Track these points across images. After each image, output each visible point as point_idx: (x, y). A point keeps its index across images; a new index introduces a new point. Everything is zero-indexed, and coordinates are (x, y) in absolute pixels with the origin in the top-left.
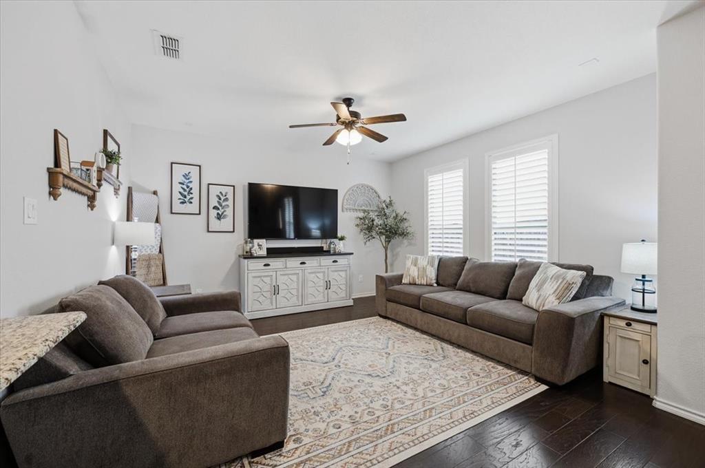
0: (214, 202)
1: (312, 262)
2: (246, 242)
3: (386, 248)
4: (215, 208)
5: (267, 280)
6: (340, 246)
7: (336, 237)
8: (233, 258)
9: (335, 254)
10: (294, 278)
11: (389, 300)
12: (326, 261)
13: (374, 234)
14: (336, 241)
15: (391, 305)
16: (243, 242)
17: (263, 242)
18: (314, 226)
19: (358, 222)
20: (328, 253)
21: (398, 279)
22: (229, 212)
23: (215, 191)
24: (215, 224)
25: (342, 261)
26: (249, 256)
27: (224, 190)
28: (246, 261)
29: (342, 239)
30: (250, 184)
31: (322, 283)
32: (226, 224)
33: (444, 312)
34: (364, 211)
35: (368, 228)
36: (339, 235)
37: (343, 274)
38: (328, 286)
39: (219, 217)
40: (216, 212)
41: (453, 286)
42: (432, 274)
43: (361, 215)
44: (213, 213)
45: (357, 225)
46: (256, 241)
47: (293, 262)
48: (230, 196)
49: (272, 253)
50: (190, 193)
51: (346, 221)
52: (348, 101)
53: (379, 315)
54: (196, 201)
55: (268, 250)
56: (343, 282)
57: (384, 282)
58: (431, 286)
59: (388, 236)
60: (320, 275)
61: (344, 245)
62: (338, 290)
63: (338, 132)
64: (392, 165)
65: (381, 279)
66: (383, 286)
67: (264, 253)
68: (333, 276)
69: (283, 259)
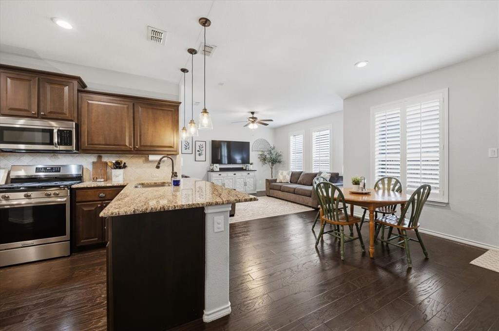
0: (198, 149)
1: (238, 174)
2: (211, 165)
3: (272, 168)
4: (198, 151)
5: (220, 181)
6: (251, 167)
7: (249, 163)
8: (205, 172)
9: (249, 171)
10: (231, 180)
11: (270, 189)
12: (244, 173)
13: (266, 162)
14: (249, 165)
15: (271, 191)
16: (209, 165)
17: (217, 165)
18: (238, 158)
19: (259, 156)
20: (245, 170)
21: (275, 181)
22: (204, 152)
23: (198, 144)
24: (198, 158)
25: (252, 174)
26: (212, 171)
27: (202, 143)
28: (212, 173)
29: (252, 164)
30: (213, 141)
31: (243, 183)
32: (202, 158)
33: (294, 192)
34: (262, 151)
35: (264, 159)
36: (251, 162)
37: (252, 179)
38: (245, 184)
39: (200, 155)
40: (198, 153)
41: (296, 183)
42: (288, 178)
43: (261, 153)
44: (197, 153)
45: (259, 158)
46: (215, 165)
47: (231, 174)
48: (204, 146)
49: (222, 170)
50: (188, 145)
51: (254, 156)
52: (253, 113)
53: (268, 196)
54: (191, 148)
55: (220, 168)
56: (252, 183)
57: (268, 182)
58: (288, 183)
59: (272, 163)
60: (242, 180)
61: (253, 167)
62: (250, 187)
63: (249, 123)
64: (275, 129)
65: (267, 180)
66: (268, 183)
67: (218, 170)
68: (248, 180)
69: (227, 172)
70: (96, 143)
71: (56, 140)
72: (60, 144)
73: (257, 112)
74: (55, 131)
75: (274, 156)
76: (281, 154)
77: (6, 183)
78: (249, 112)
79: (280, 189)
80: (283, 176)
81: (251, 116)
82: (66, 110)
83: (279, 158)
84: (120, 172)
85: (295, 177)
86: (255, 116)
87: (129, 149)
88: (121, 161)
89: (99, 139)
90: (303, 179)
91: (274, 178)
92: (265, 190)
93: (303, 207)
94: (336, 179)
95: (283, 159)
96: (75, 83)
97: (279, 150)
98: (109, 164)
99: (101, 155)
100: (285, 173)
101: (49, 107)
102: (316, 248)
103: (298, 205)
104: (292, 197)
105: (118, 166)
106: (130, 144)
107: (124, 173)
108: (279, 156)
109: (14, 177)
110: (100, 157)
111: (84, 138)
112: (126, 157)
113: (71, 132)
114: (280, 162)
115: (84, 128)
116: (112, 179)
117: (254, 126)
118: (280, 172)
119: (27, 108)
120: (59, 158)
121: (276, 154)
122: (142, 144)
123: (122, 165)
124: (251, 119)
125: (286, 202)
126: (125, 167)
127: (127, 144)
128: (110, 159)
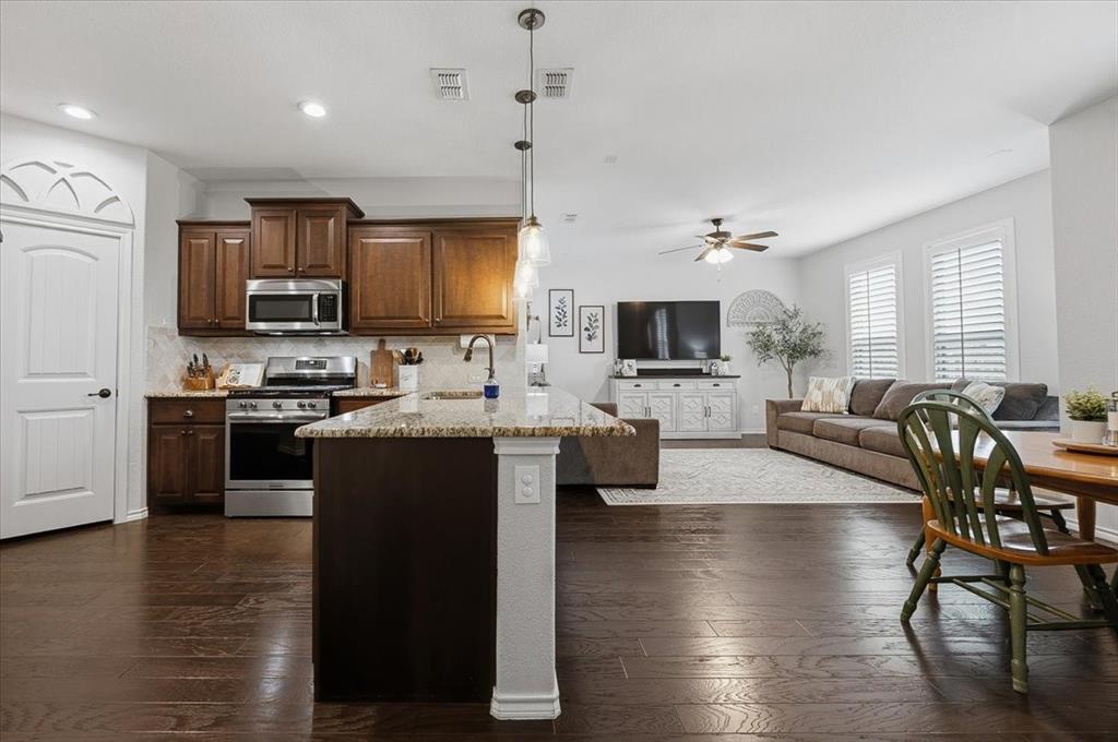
0: (585, 324)
1: (687, 385)
2: (616, 363)
3: (790, 371)
4: (586, 329)
5: (638, 401)
6: (723, 368)
7: (718, 357)
8: (602, 380)
9: (717, 377)
10: (667, 400)
11: (780, 428)
12: (704, 384)
13: (771, 353)
14: (718, 361)
15: (783, 433)
16: (612, 363)
17: (633, 362)
18: (697, 346)
19: (750, 338)
20: (708, 375)
21: (797, 406)
22: (599, 332)
23: (586, 313)
24: (586, 345)
25: (725, 385)
26: (620, 376)
27: (594, 311)
28: (617, 380)
29: (727, 359)
30: (619, 303)
31: (700, 409)
32: (596, 345)
33: (856, 440)
34: (759, 324)
35: (763, 346)
36: (723, 355)
37: (727, 400)
38: (707, 412)
39: (590, 338)
40: (587, 333)
41: (870, 414)
42: (842, 400)
43: (754, 329)
44: (585, 334)
45: (749, 343)
46: (626, 361)
47: (666, 384)
48: (600, 317)
49: (642, 373)
50: (565, 316)
51: (732, 337)
52: (717, 222)
53: (771, 447)
54: (569, 323)
55: (638, 370)
56: (728, 409)
57: (775, 408)
58: (840, 413)
59: (790, 356)
60: (697, 400)
61: (730, 367)
62: (722, 420)
63: (709, 249)
64: (800, 262)
65: (771, 405)
66: (774, 413)
67: (635, 374)
68: (714, 402)
69: (655, 380)
70: (373, 315)
71: (316, 314)
72: (321, 319)
73: (730, 219)
74: (315, 297)
75: (795, 337)
76: (819, 329)
77: (263, 384)
78: (706, 221)
79: (810, 429)
80: (825, 393)
81: (713, 229)
82: (331, 261)
83: (815, 341)
84: (412, 370)
85: (865, 399)
86: (722, 228)
87: (424, 325)
88: (415, 350)
89: (378, 309)
90: (893, 405)
91: (796, 398)
92: (764, 431)
93: (891, 489)
94: (1035, 405)
95: (826, 344)
96: (344, 209)
97: (811, 317)
98: (395, 355)
99: (384, 338)
100: (830, 384)
101: (308, 258)
102: (905, 622)
103: (872, 483)
104: (850, 454)
105: (409, 359)
106: (426, 316)
107: (419, 373)
108: (814, 335)
109: (272, 376)
110: (382, 342)
111: (356, 309)
112: (425, 341)
113: (335, 296)
114: (814, 353)
115: (356, 288)
116: (398, 385)
117: (721, 257)
118: (814, 381)
119: (282, 263)
120: (326, 345)
121: (804, 330)
122: (446, 314)
123: (416, 358)
124: (713, 239)
125: (830, 470)
126: (420, 361)
127: (421, 315)
128: (398, 347)
